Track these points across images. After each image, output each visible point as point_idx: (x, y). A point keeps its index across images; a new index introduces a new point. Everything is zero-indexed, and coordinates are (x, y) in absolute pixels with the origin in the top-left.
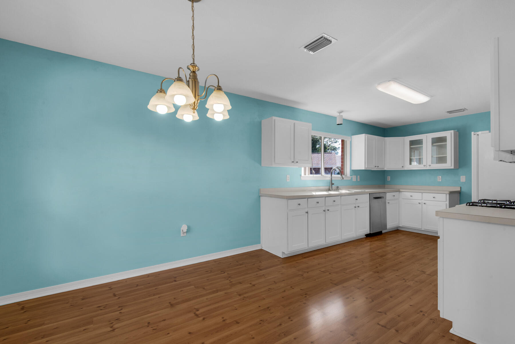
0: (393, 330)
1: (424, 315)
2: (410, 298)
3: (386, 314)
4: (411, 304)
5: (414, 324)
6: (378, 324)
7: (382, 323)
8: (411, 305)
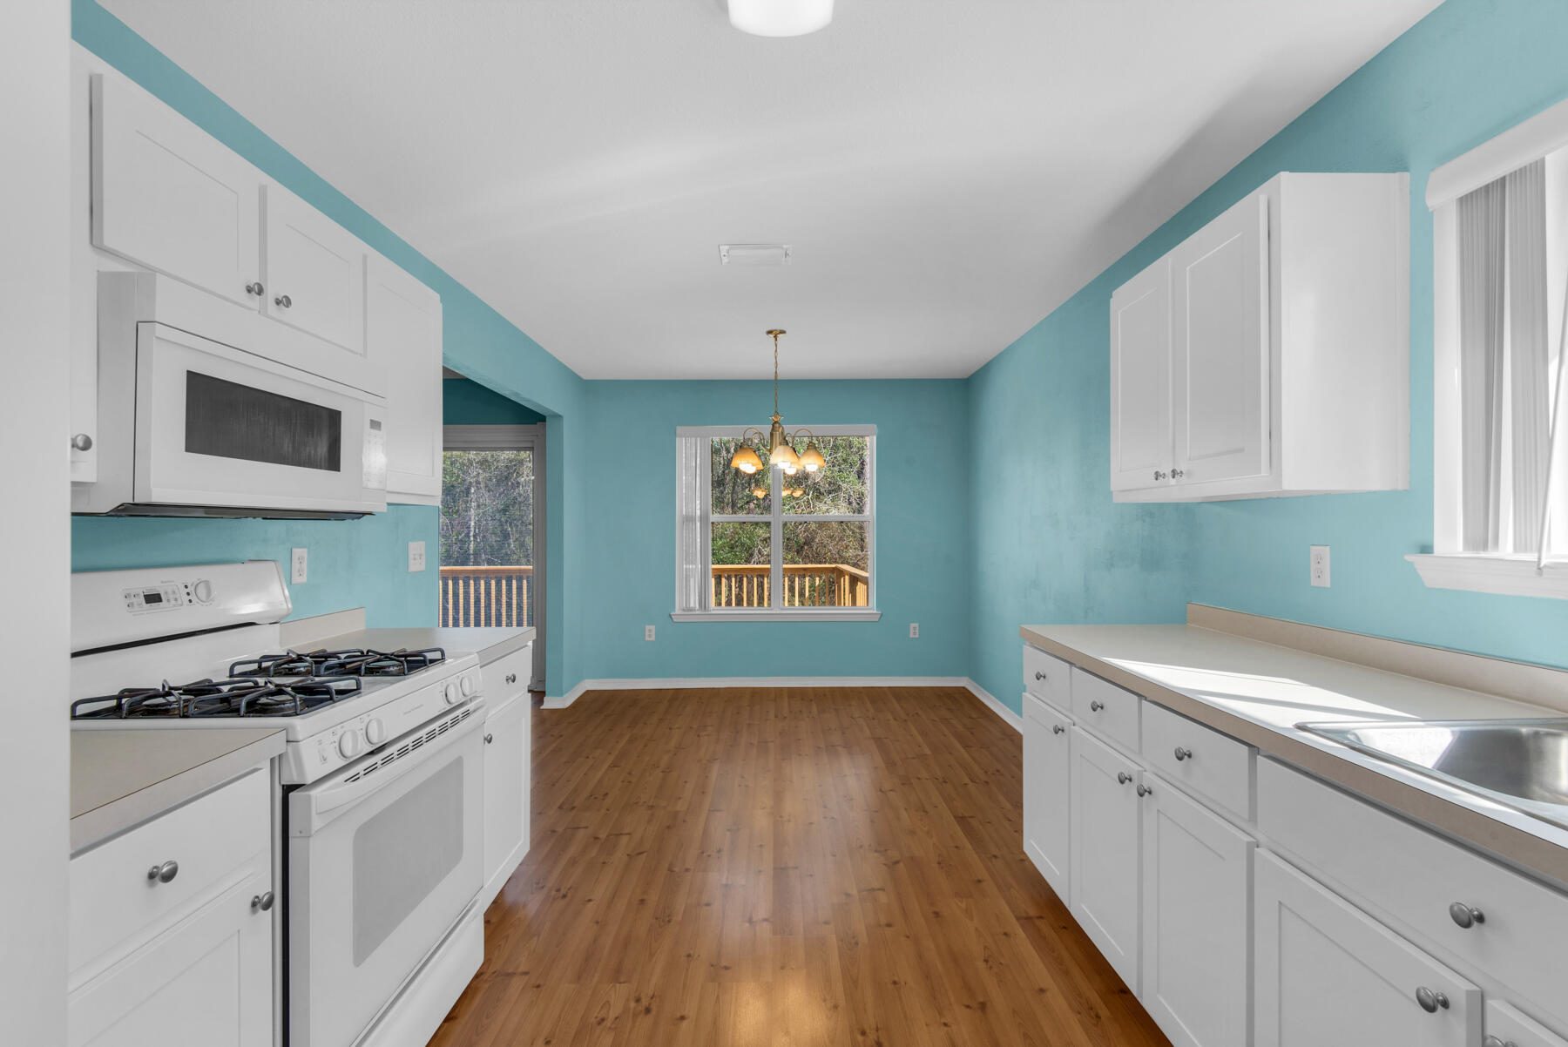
0: (603, 836)
1: (558, 890)
2: (597, 923)
3: (628, 855)
4: (591, 903)
5: (573, 862)
6: (629, 834)
7: (625, 839)
8: (590, 900)
